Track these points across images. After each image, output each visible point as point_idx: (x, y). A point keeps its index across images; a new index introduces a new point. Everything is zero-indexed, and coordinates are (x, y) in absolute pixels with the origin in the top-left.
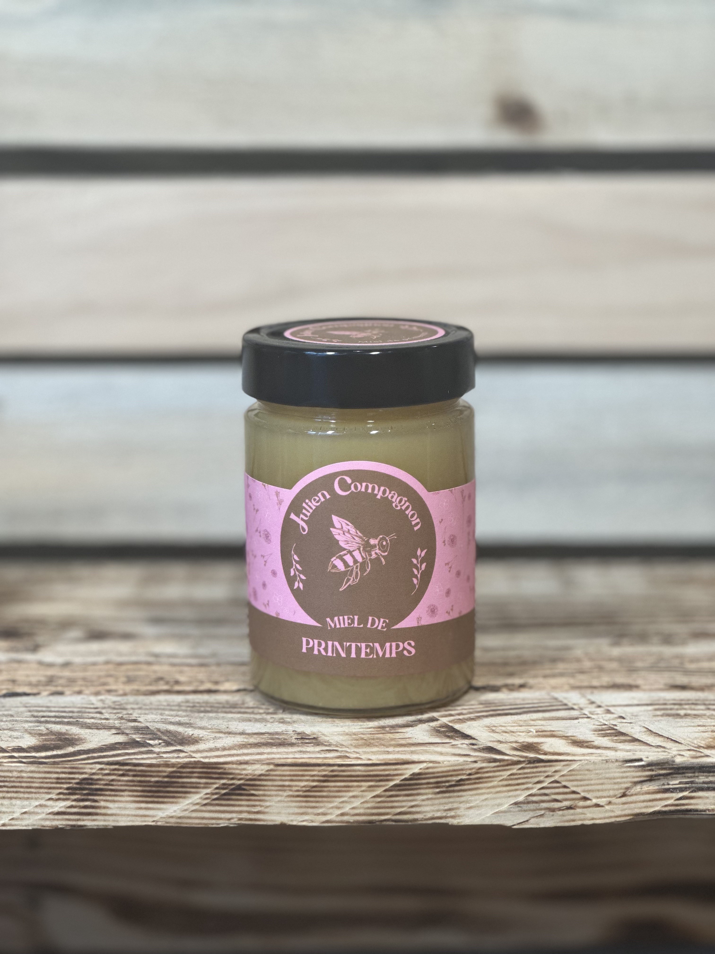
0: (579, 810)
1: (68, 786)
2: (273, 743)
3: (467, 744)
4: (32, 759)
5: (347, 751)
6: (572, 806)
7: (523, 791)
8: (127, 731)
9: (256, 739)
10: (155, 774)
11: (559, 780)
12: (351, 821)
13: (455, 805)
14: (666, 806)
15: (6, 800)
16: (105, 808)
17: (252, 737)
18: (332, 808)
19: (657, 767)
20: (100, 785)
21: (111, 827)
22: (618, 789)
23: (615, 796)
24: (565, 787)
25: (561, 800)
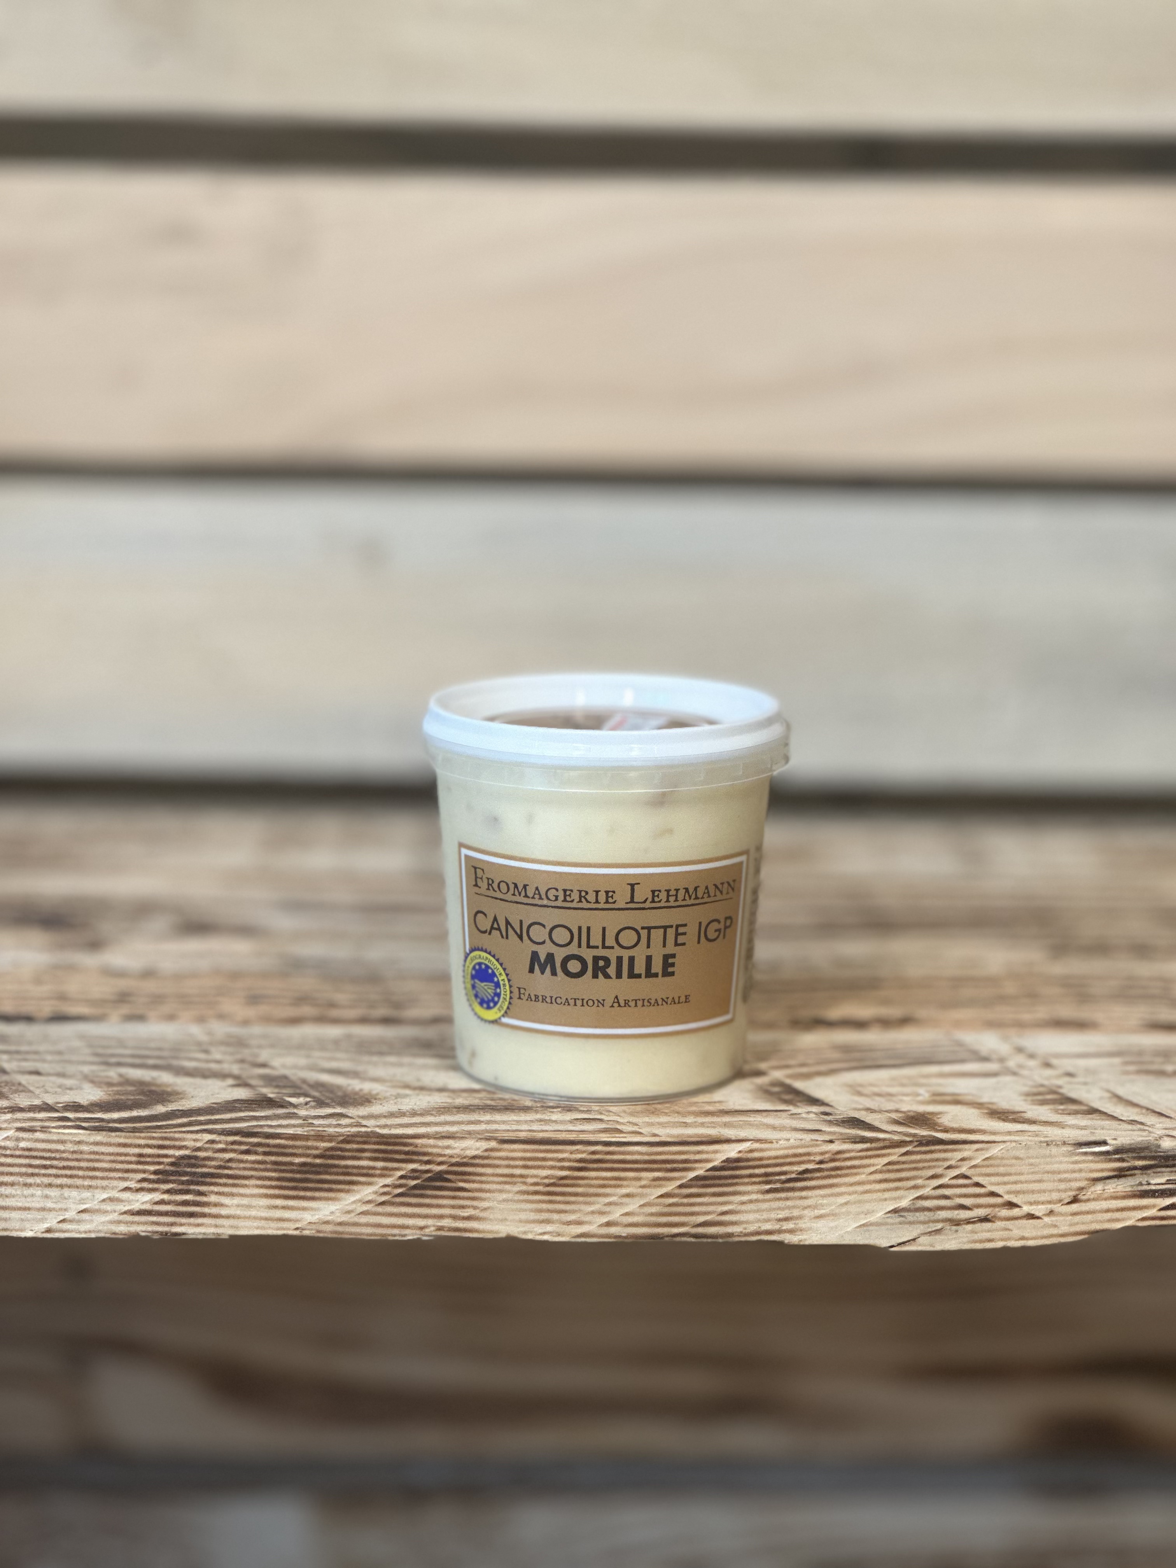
0: (999, 1224)
1: (157, 1167)
2: (493, 1106)
3: (816, 1114)
4: (97, 1122)
5: (618, 1122)
6: (988, 1217)
7: (907, 1191)
8: (253, 1082)
9: (467, 1100)
10: (300, 1151)
11: (968, 1173)
12: (624, 1235)
13: (796, 1213)
14: (1144, 1219)
15: (54, 1189)
16: (216, 1205)
17: (459, 1096)
18: (593, 1212)
19: (1130, 1155)
20: (210, 1167)
21: (227, 1237)
22: (1065, 1191)
23: (1060, 1201)
24: (977, 1185)
25: (970, 1207)
